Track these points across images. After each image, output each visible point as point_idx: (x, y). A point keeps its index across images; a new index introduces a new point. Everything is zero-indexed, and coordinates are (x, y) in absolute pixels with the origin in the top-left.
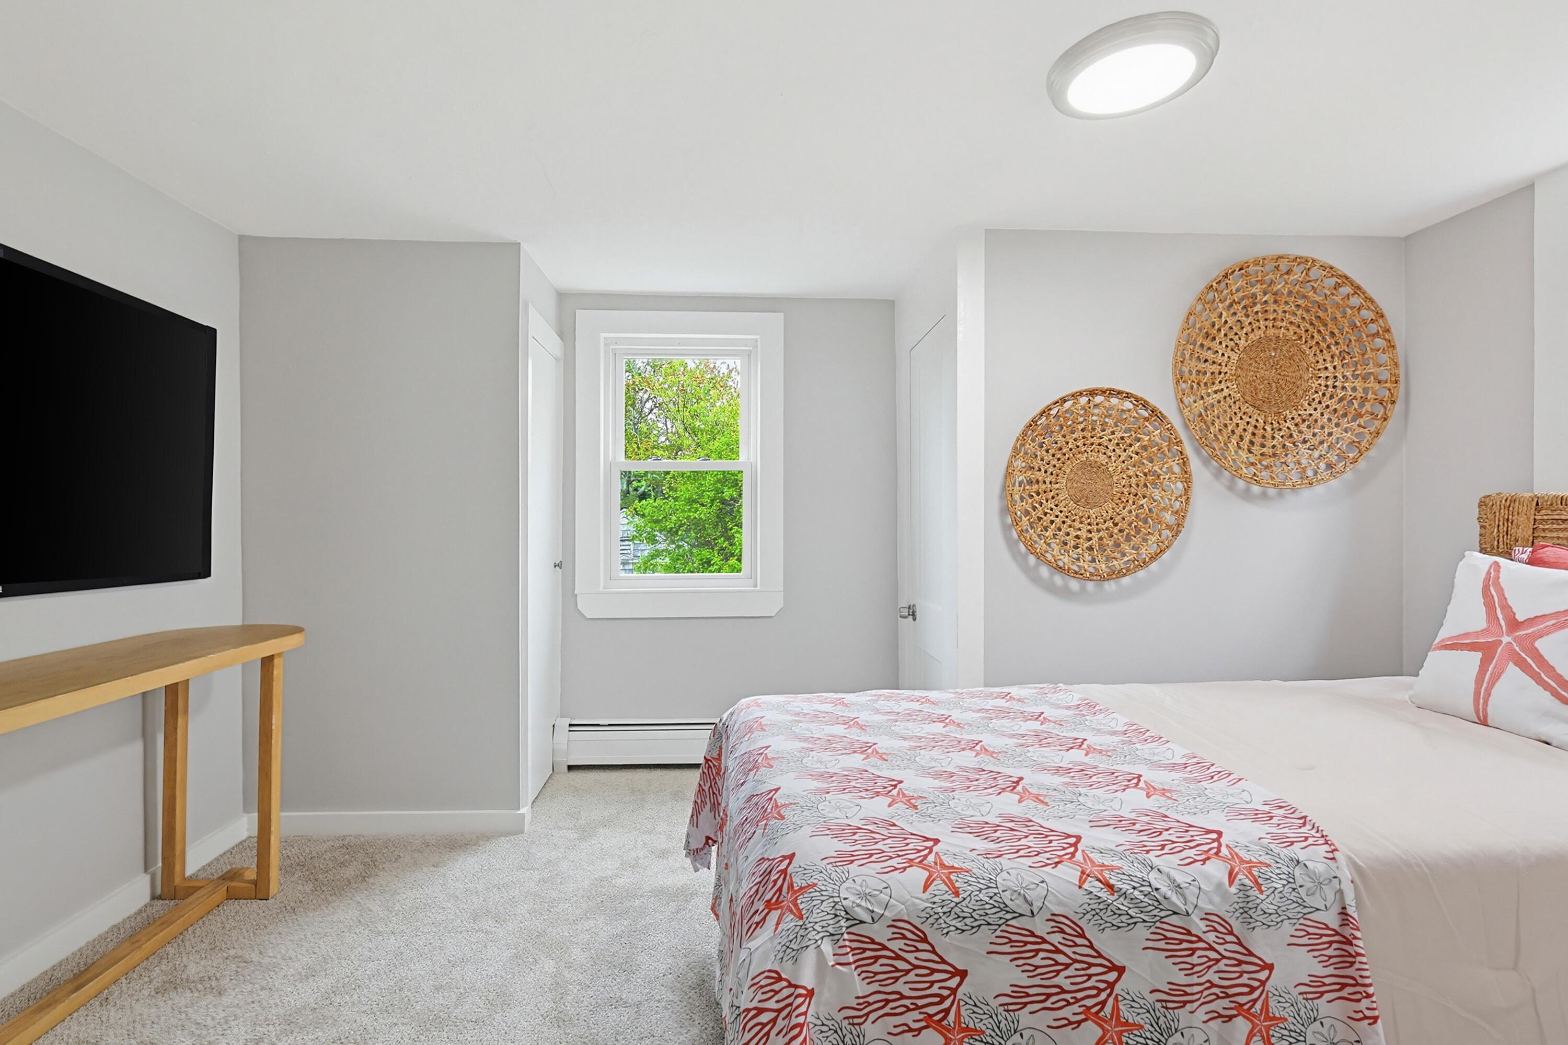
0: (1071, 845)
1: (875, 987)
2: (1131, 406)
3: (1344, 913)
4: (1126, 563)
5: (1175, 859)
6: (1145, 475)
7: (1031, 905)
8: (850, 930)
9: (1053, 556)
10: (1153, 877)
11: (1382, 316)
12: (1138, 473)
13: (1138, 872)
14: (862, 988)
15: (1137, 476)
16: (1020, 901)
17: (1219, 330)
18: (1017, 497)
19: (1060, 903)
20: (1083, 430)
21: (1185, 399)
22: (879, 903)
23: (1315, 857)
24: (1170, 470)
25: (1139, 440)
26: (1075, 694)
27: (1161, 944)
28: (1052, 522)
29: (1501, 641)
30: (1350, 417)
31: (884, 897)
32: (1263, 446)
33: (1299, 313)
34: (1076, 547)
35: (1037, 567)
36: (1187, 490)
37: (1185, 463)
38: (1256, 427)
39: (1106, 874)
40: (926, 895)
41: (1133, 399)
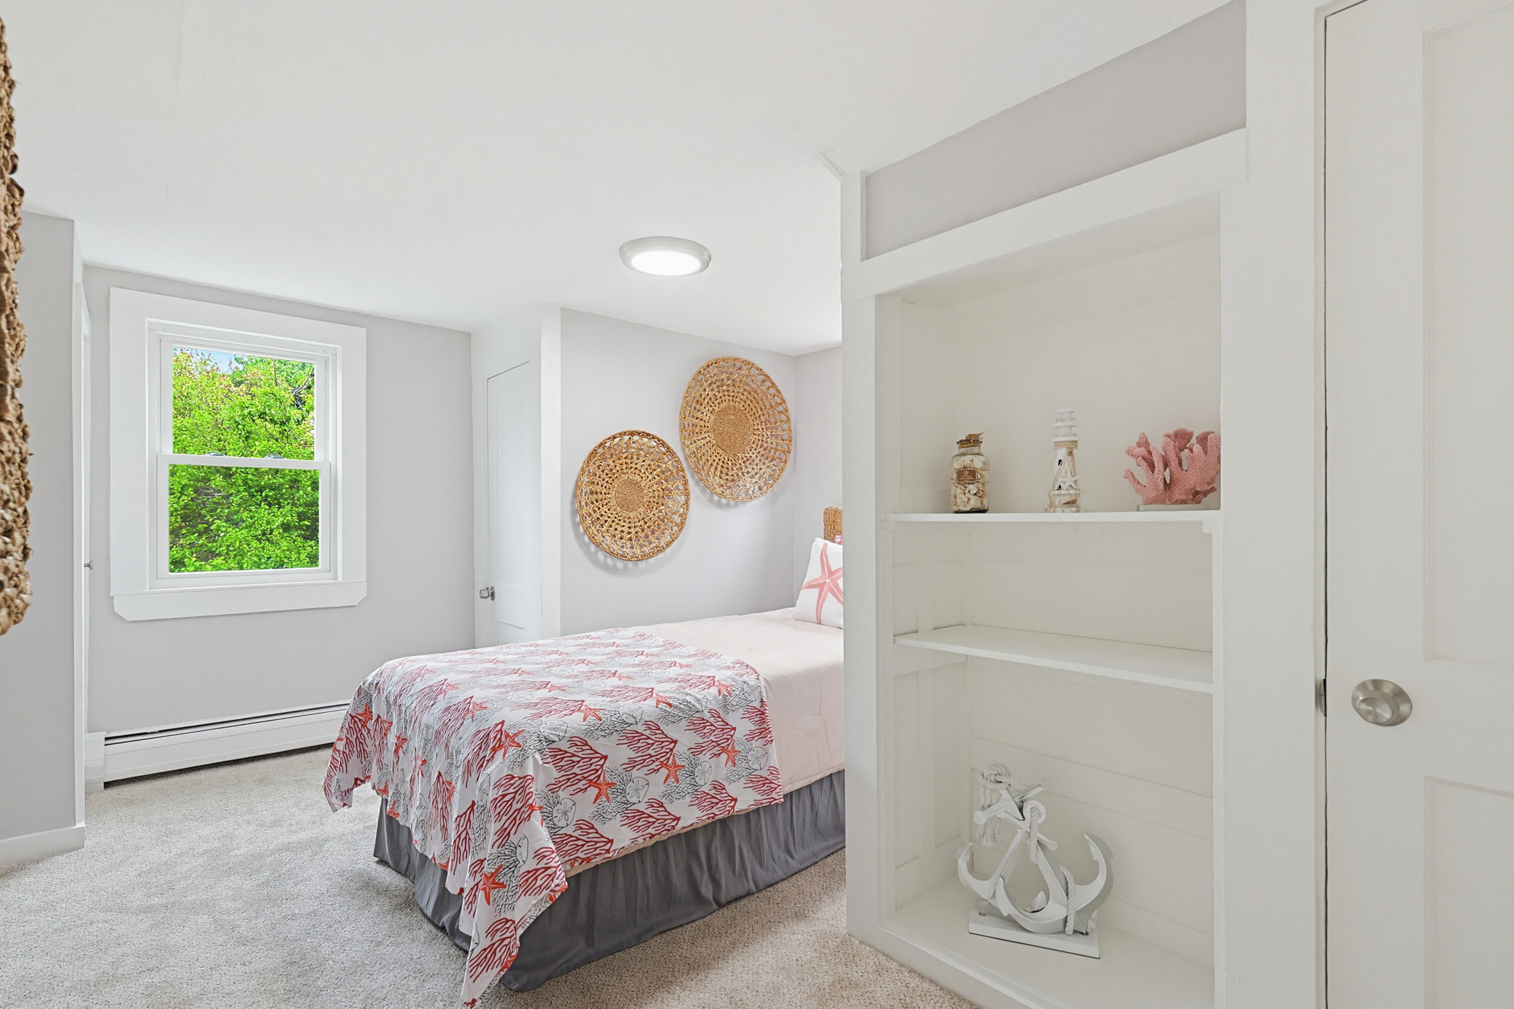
0: (650, 692)
1: (563, 773)
2: (655, 444)
3: (762, 701)
4: (652, 549)
5: (696, 689)
6: (663, 490)
7: (636, 718)
8: (548, 747)
9: (607, 545)
10: (688, 698)
11: (784, 402)
12: (659, 489)
13: (682, 697)
14: (556, 774)
15: (658, 491)
16: (631, 718)
17: (704, 399)
18: (583, 503)
19: (649, 716)
20: (626, 458)
21: (686, 442)
22: (562, 731)
23: (751, 679)
24: (677, 488)
25: (659, 466)
26: (631, 631)
27: (692, 727)
28: (606, 521)
29: (826, 582)
30: (769, 459)
31: (564, 728)
32: (727, 474)
33: (745, 394)
34: (621, 538)
35: (596, 552)
36: (687, 501)
37: (686, 483)
38: (723, 462)
39: (668, 700)
40: (585, 723)
41: (656, 440)
